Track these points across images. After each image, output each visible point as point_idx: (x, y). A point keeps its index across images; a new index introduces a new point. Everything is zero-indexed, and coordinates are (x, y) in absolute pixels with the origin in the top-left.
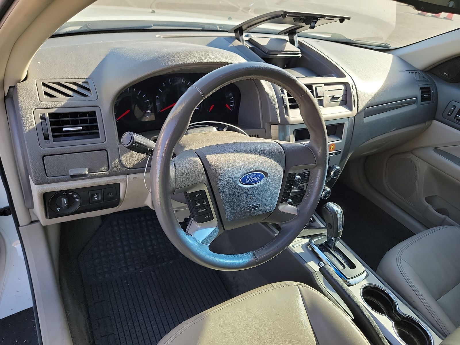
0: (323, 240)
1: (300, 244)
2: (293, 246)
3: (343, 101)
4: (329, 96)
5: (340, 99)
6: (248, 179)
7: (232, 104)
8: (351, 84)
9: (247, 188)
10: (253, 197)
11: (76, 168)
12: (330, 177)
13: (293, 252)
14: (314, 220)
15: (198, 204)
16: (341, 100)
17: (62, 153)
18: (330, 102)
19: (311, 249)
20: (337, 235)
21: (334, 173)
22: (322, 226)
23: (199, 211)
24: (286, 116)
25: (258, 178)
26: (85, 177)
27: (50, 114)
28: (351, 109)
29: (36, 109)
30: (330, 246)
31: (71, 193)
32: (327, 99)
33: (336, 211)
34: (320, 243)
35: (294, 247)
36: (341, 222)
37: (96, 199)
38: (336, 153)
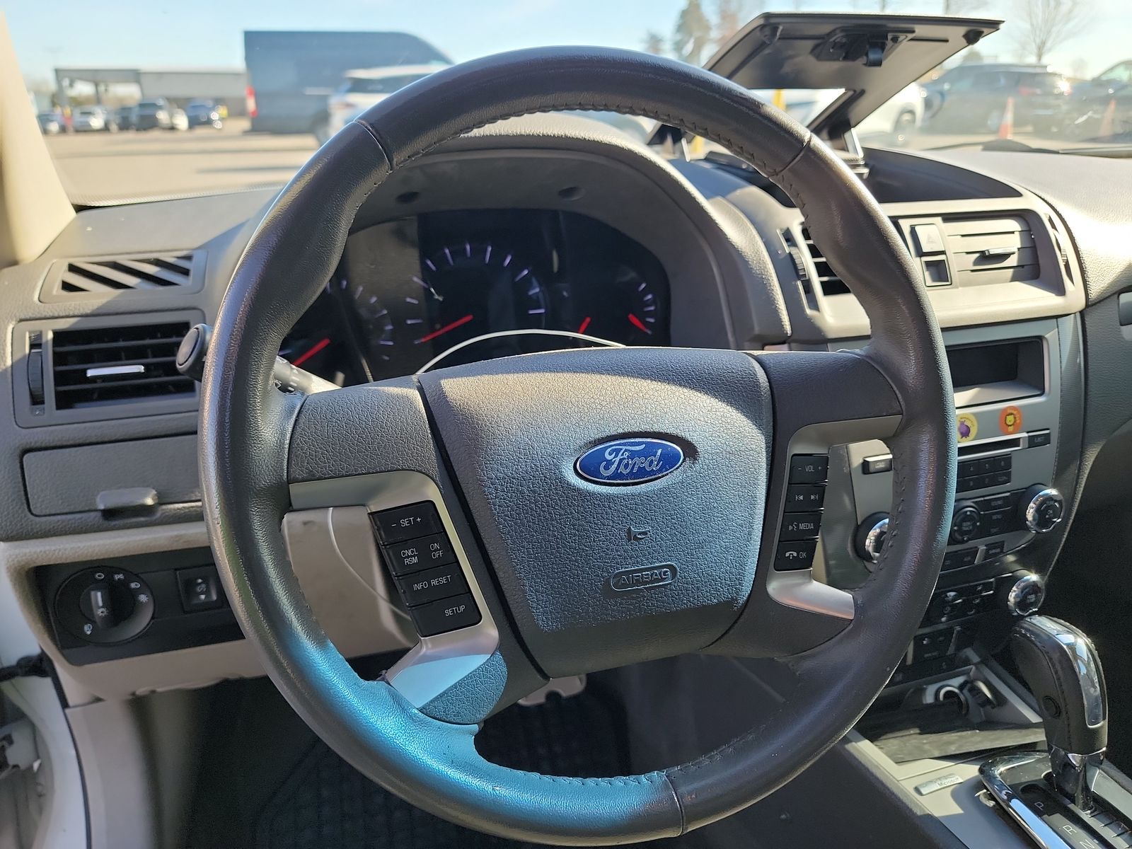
0: (1037, 768)
1: (948, 782)
2: (917, 790)
3: (1023, 266)
4: (968, 253)
5: (1013, 261)
6: (609, 463)
7: (650, 314)
8: (1045, 214)
9: (609, 498)
10: (640, 534)
11: (120, 488)
12: (1027, 529)
13: (919, 813)
14: (1000, 700)
15: (411, 557)
16: (1015, 264)
17: (77, 442)
18: (973, 271)
19: (992, 803)
20: (1087, 742)
21: (1038, 510)
22: (1034, 718)
23: (418, 587)
24: (809, 311)
25: (652, 462)
26: (147, 516)
27: (58, 335)
28: (1061, 291)
29: (21, 320)
30: (1070, 791)
31: (121, 576)
32: (958, 264)
33: (1065, 647)
34: (1026, 778)
35: (921, 794)
36: (1095, 687)
37: (203, 597)
38: (1033, 442)
